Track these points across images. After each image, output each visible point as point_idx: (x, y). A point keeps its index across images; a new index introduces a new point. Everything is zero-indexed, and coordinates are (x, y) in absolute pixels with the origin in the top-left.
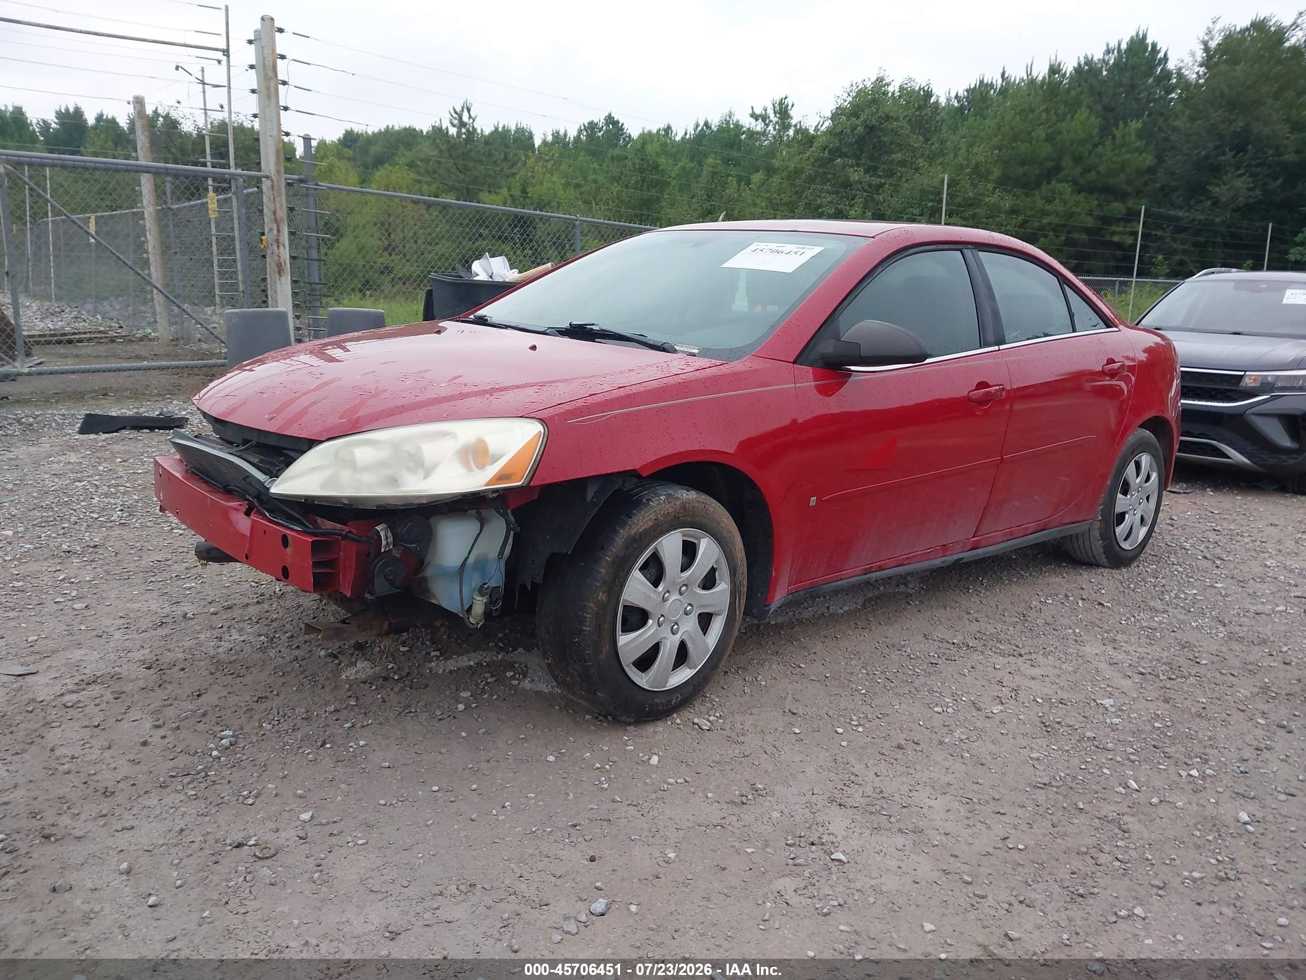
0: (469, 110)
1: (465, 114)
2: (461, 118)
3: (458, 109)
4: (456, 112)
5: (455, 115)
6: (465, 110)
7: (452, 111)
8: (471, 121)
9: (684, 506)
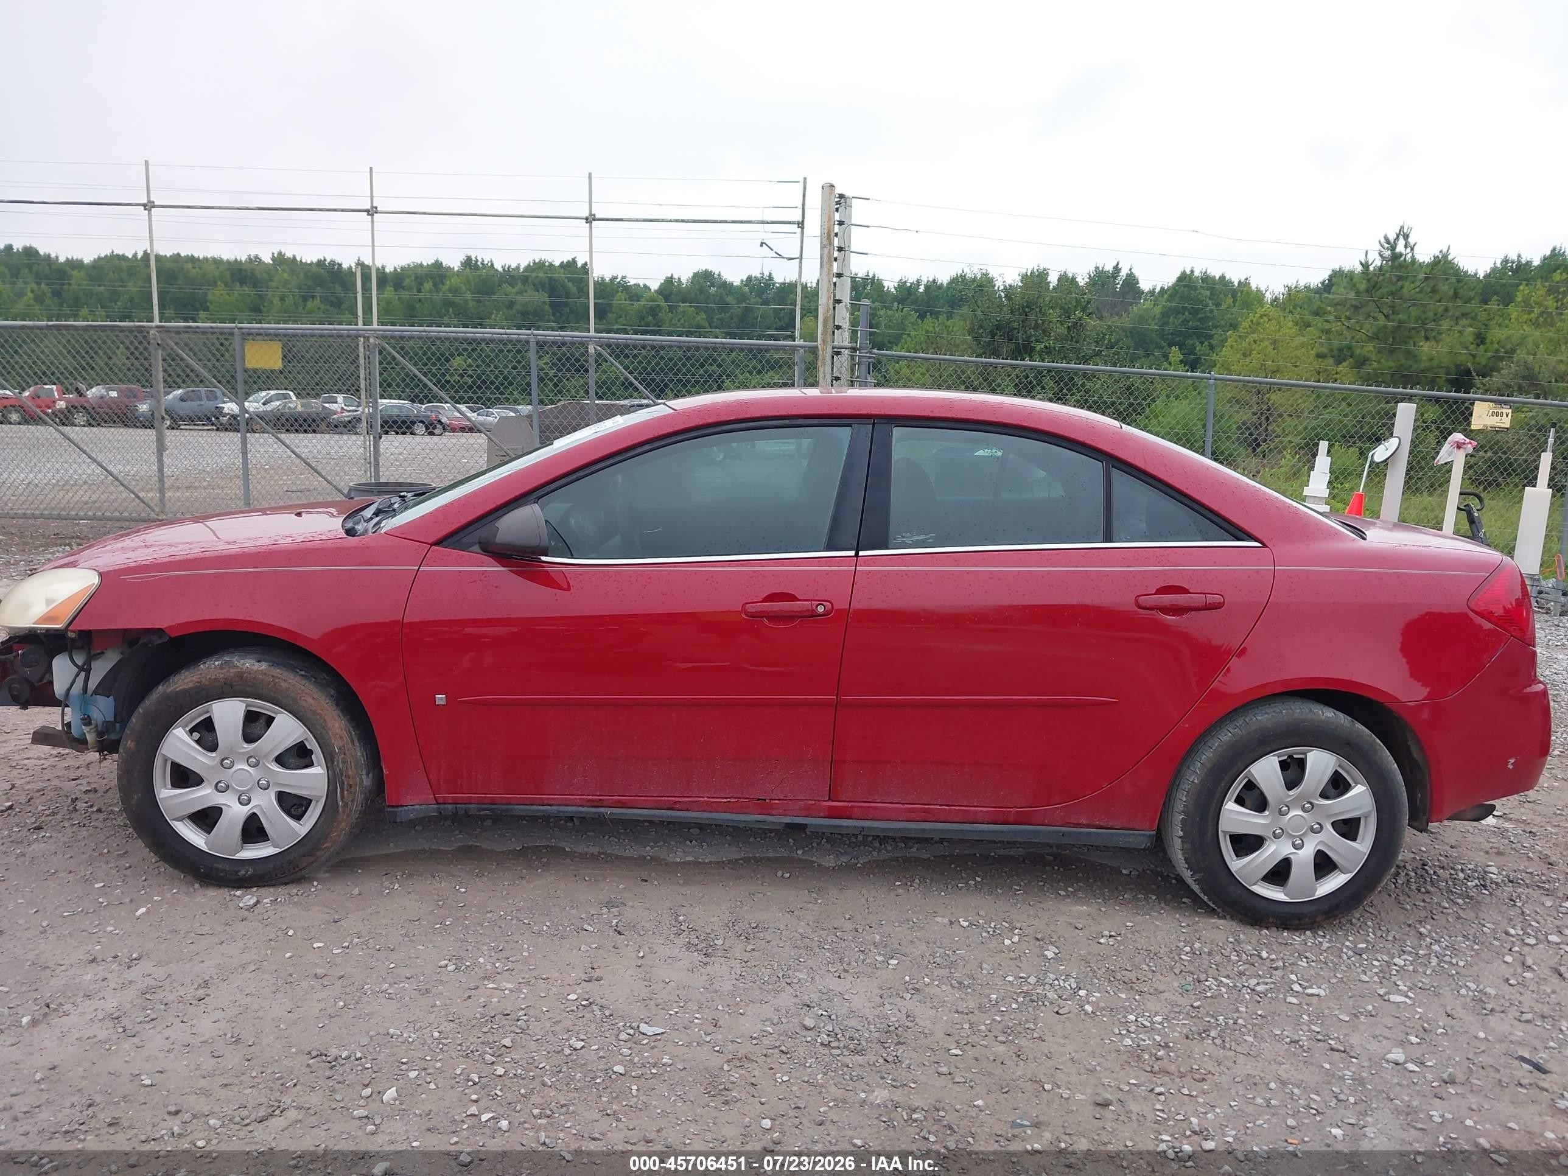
0: (1406, 237)
1: (1401, 243)
2: (1393, 248)
3: (1392, 237)
4: (1388, 242)
5: (1386, 245)
6: (1401, 238)
7: (1383, 240)
8: (1409, 250)
9: (241, 675)
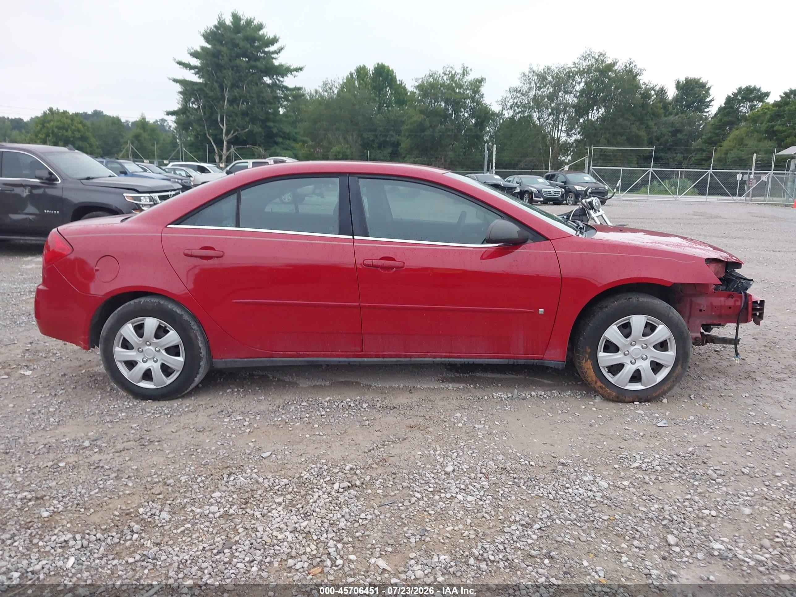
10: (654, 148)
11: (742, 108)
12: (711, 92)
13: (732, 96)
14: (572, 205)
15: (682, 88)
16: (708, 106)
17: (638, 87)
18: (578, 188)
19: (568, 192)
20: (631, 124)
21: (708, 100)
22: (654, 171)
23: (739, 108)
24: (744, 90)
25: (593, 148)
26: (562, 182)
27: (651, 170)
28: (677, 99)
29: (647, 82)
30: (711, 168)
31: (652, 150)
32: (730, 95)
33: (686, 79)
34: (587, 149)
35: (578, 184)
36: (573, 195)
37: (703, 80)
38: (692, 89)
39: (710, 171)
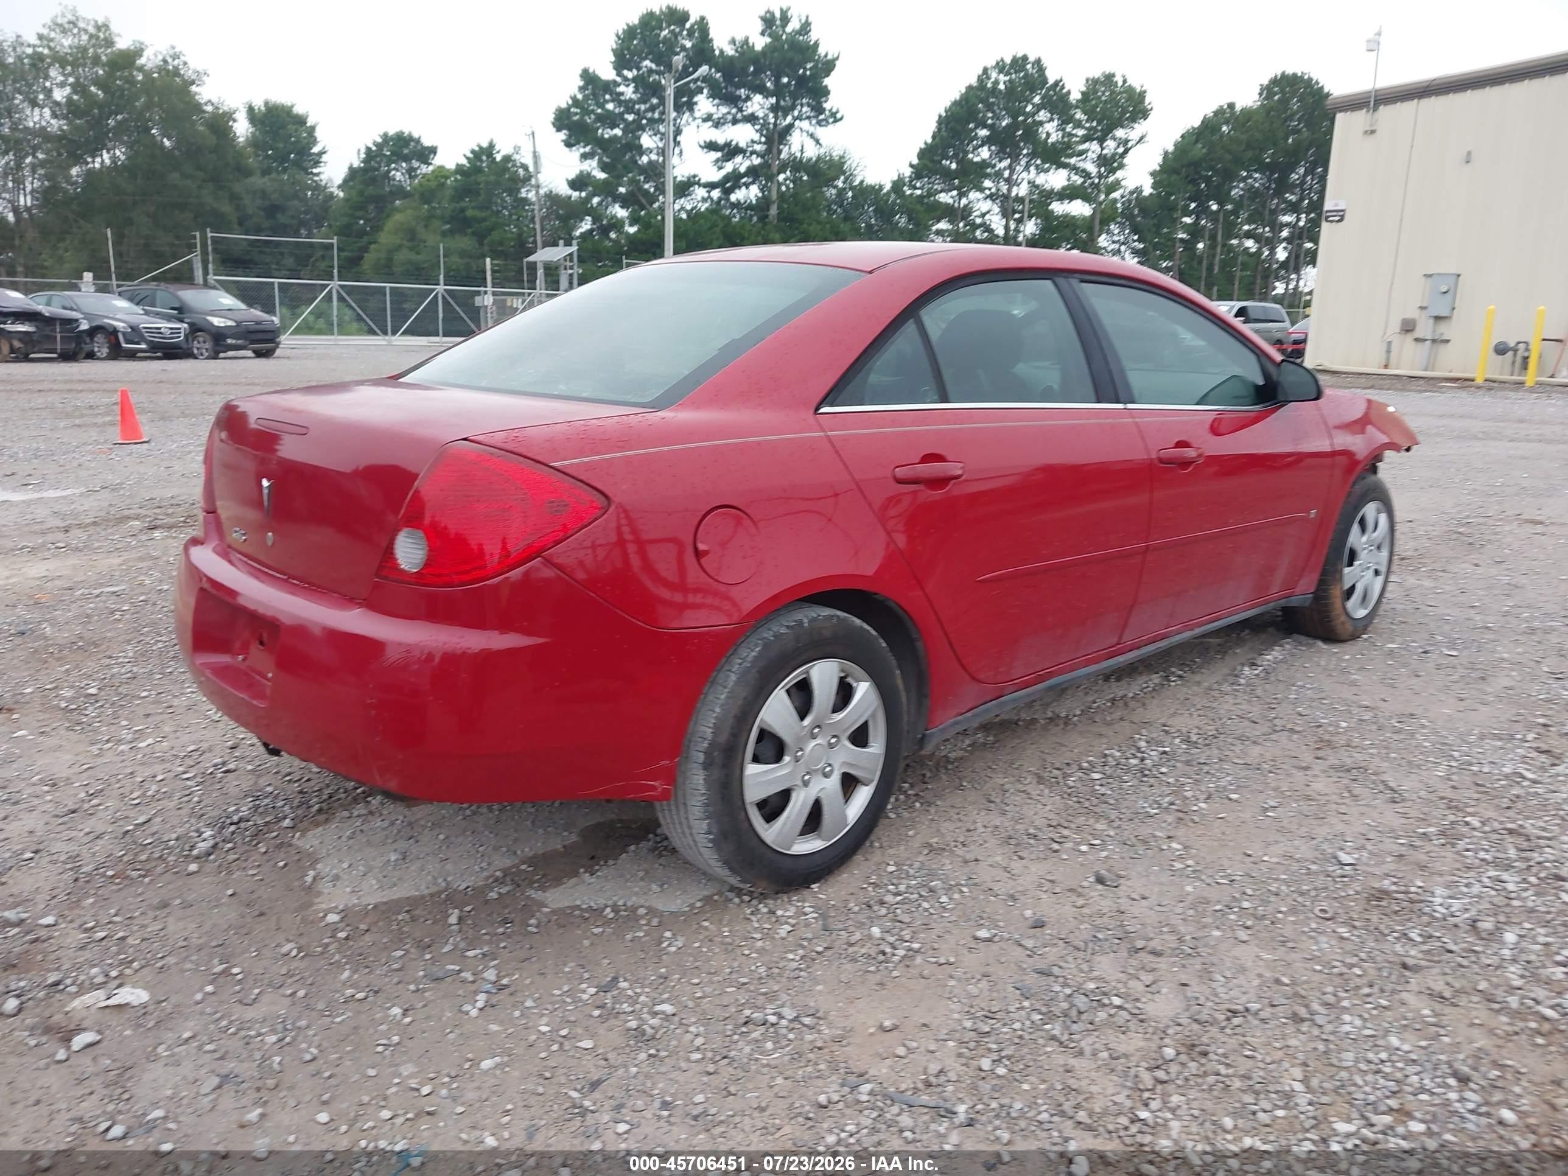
10: (335, 241)
11: (393, 172)
12: (318, 134)
13: (374, 148)
14: (207, 358)
15: (262, 123)
16: (317, 163)
17: (198, 108)
18: (217, 322)
19: (195, 329)
20: (200, 187)
21: (315, 150)
22: (340, 286)
23: (389, 171)
24: (392, 139)
25: (210, 235)
26: (173, 308)
27: (335, 284)
28: (254, 143)
29: (215, 100)
30: (442, 282)
31: (332, 245)
32: (371, 145)
33: (266, 103)
34: (195, 237)
35: (213, 313)
36: (208, 337)
37: (298, 110)
38: (283, 127)
39: (441, 288)
